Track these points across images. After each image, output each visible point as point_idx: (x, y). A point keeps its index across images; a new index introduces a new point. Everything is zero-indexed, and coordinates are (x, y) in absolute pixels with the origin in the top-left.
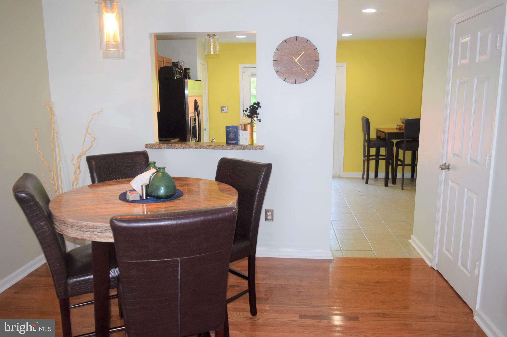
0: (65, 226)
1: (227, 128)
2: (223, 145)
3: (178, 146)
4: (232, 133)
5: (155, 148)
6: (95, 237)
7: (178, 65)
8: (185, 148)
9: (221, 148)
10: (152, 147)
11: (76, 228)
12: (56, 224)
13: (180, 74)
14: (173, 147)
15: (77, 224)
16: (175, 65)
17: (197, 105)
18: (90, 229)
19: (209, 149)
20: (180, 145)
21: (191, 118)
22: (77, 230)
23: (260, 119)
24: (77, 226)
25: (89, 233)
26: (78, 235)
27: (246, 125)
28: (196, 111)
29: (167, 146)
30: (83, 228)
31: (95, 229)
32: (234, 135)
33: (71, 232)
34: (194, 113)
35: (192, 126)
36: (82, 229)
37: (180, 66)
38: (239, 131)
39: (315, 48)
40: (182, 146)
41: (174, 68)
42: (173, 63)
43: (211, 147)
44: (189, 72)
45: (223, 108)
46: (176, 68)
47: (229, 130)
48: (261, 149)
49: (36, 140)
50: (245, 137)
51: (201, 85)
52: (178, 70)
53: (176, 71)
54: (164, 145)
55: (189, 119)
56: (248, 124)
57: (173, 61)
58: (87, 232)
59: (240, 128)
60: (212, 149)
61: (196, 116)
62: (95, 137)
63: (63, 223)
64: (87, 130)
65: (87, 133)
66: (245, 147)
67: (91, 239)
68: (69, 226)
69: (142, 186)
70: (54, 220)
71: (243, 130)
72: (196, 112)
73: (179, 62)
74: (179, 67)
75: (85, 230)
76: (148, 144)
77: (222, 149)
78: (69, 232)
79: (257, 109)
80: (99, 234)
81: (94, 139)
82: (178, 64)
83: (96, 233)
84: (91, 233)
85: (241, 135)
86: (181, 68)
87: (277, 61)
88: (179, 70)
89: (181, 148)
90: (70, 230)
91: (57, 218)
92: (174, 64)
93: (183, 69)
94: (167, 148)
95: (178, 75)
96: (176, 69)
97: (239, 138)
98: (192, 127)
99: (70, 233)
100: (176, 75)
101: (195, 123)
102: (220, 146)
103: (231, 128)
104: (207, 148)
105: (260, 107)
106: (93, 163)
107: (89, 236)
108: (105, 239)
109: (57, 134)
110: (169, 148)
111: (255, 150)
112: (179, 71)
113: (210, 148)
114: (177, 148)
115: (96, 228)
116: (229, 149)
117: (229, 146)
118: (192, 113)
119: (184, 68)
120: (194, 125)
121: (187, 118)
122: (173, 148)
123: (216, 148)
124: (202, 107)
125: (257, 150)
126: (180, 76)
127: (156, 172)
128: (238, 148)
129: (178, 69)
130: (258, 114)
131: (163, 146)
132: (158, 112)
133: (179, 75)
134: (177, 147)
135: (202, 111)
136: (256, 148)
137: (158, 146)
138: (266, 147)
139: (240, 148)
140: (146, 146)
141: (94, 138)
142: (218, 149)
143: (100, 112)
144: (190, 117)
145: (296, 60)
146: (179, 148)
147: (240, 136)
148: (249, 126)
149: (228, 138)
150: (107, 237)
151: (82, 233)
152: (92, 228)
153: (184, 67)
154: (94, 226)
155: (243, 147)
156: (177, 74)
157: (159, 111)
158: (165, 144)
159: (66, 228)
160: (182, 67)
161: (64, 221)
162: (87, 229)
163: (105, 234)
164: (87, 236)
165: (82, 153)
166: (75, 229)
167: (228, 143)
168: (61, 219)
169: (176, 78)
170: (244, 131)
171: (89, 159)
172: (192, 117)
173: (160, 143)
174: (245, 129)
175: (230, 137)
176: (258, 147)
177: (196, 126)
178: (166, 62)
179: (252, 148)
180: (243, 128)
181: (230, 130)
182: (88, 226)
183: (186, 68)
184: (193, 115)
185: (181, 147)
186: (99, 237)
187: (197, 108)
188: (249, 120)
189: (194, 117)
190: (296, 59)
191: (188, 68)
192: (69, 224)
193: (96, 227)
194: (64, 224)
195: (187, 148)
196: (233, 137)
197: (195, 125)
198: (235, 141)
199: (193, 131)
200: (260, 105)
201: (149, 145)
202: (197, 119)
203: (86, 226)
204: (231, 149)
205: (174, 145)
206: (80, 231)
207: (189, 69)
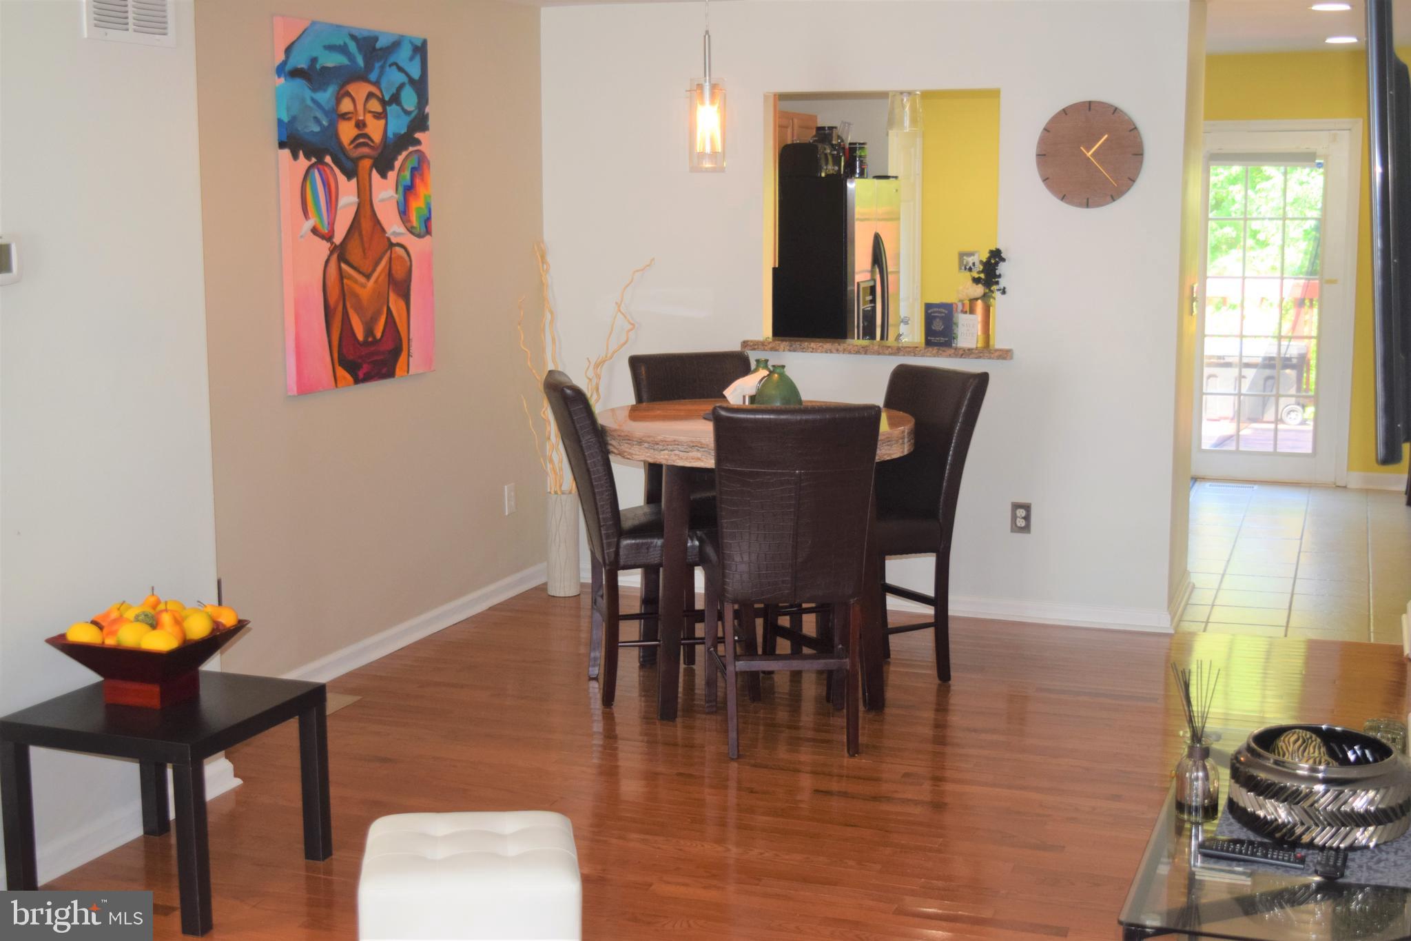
0: (629, 444)
1: (928, 306)
2: (917, 347)
3: (815, 347)
4: (938, 320)
5: (764, 350)
6: (674, 458)
7: (831, 135)
8: (831, 352)
9: (913, 354)
10: (756, 347)
11: (646, 445)
12: (611, 445)
13: (837, 161)
14: (804, 348)
15: (648, 440)
16: (825, 134)
17: (880, 249)
18: (668, 445)
19: (885, 354)
20: (821, 344)
21: (862, 286)
22: (647, 448)
23: (1004, 288)
24: (649, 443)
25: (666, 452)
26: (648, 457)
27: (973, 301)
28: (876, 266)
29: (791, 346)
30: (657, 444)
31: (676, 446)
32: (943, 324)
33: (638, 453)
34: (872, 272)
35: (861, 308)
36: (656, 447)
37: (839, 137)
38: (955, 315)
39: (1133, 127)
40: (825, 346)
41: (820, 146)
42: (819, 129)
43: (890, 349)
44: (863, 154)
45: (965, 257)
46: (827, 147)
47: (932, 313)
48: (1005, 358)
49: (519, 324)
50: (968, 330)
51: (897, 191)
52: (831, 151)
53: (826, 155)
54: (784, 344)
55: (854, 290)
56: (977, 299)
57: (820, 124)
58: (664, 450)
59: (960, 308)
60: (890, 354)
61: (875, 281)
62: (632, 322)
63: (625, 440)
64: (618, 305)
65: (619, 313)
66: (967, 353)
67: (669, 461)
68: (635, 443)
69: (744, 397)
70: (609, 439)
71: (966, 312)
72: (877, 270)
73: (836, 128)
74: (834, 142)
75: (661, 447)
76: (748, 341)
77: (914, 356)
78: (634, 452)
79: (997, 264)
80: (681, 454)
81: (631, 326)
82: (832, 132)
83: (677, 452)
84: (670, 452)
85: (960, 325)
86: (839, 144)
87: (1045, 155)
88: (835, 150)
89: (822, 352)
90: (636, 449)
91: (615, 434)
92: (822, 132)
93: (847, 146)
94: (790, 351)
95: (830, 167)
96: (825, 149)
97: (955, 332)
98: (863, 310)
99: (635, 455)
100: (825, 167)
101: (873, 301)
102: (909, 349)
103: (936, 307)
104: (881, 351)
105: (1003, 260)
106: (643, 369)
107: (667, 457)
108: (690, 462)
109: (552, 313)
110: (794, 351)
111: (990, 358)
112: (833, 155)
113: (887, 352)
114: (812, 352)
115: (678, 445)
116: (930, 356)
117: (930, 349)
118: (868, 271)
119: (850, 144)
120: (868, 307)
121: (849, 288)
122: (803, 352)
123: (902, 353)
124: (897, 256)
125: (993, 358)
126: (837, 168)
127: (768, 375)
128: (950, 355)
129: (833, 146)
130: (999, 276)
131: (782, 346)
132: (774, 269)
133: (834, 165)
134: (813, 349)
135: (898, 265)
136: (992, 356)
137: (770, 346)
138: (1017, 354)
139: (954, 353)
140: (745, 344)
141: (632, 324)
142: (904, 355)
143: (648, 266)
144: (858, 284)
145: (1089, 154)
146: (816, 352)
147: (957, 327)
148: (979, 304)
149: (929, 332)
150: (693, 459)
151: (656, 452)
152: (671, 445)
153: (850, 139)
154: (675, 441)
155: (961, 352)
156: (827, 164)
157: (777, 266)
158: (786, 341)
159: (630, 446)
160: (842, 141)
161: (627, 436)
162: (664, 446)
163: (690, 454)
164: (662, 457)
165: (606, 356)
166: (645, 447)
167: (928, 343)
168: (623, 434)
169: (823, 175)
170: (968, 316)
171: (635, 362)
172: (862, 282)
173: (774, 340)
174: (972, 311)
175: (933, 328)
176: (997, 354)
177: (874, 309)
178: (800, 127)
179: (981, 355)
180: (967, 309)
181: (935, 312)
182: (666, 441)
183: (855, 144)
184: (868, 276)
185: (821, 348)
186: (682, 459)
187: (879, 257)
188: (979, 290)
189: (871, 284)
190: (1088, 152)
191: (860, 144)
192: (635, 439)
193: (677, 443)
194: (627, 441)
195: (834, 351)
196: (941, 329)
197: (873, 305)
198: (943, 337)
199: (866, 324)
200: (1003, 255)
201: (752, 344)
202: (881, 289)
203: (662, 441)
204: (935, 356)
205: (806, 343)
206: (652, 451)
207: (863, 147)
